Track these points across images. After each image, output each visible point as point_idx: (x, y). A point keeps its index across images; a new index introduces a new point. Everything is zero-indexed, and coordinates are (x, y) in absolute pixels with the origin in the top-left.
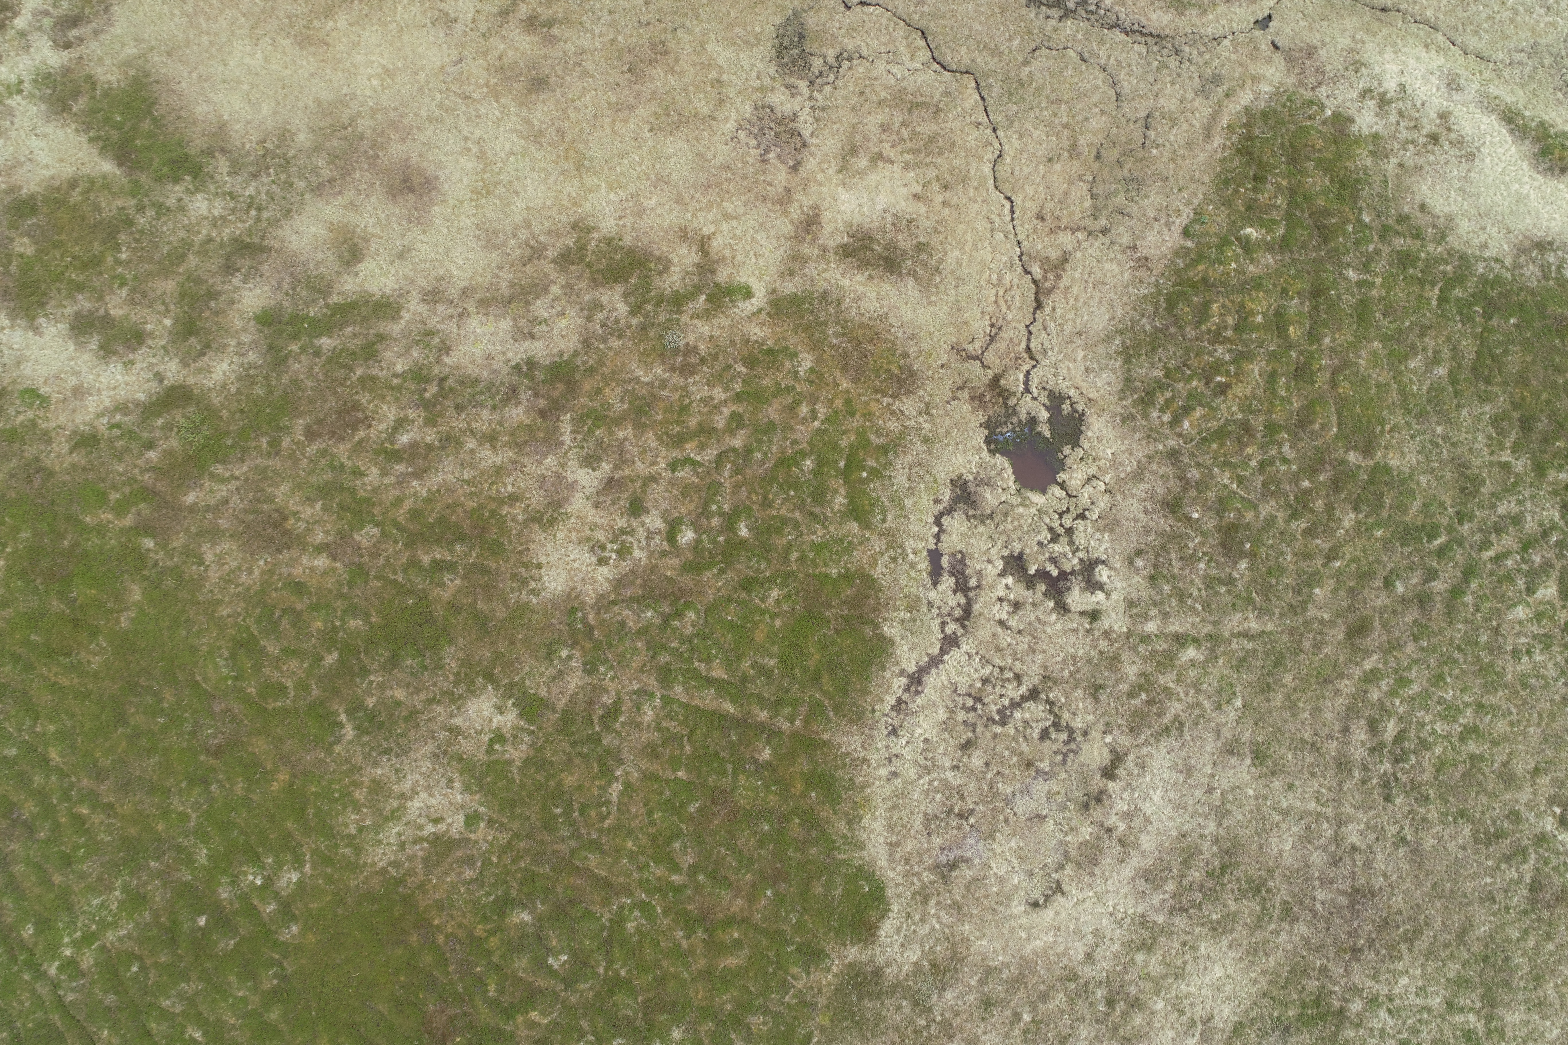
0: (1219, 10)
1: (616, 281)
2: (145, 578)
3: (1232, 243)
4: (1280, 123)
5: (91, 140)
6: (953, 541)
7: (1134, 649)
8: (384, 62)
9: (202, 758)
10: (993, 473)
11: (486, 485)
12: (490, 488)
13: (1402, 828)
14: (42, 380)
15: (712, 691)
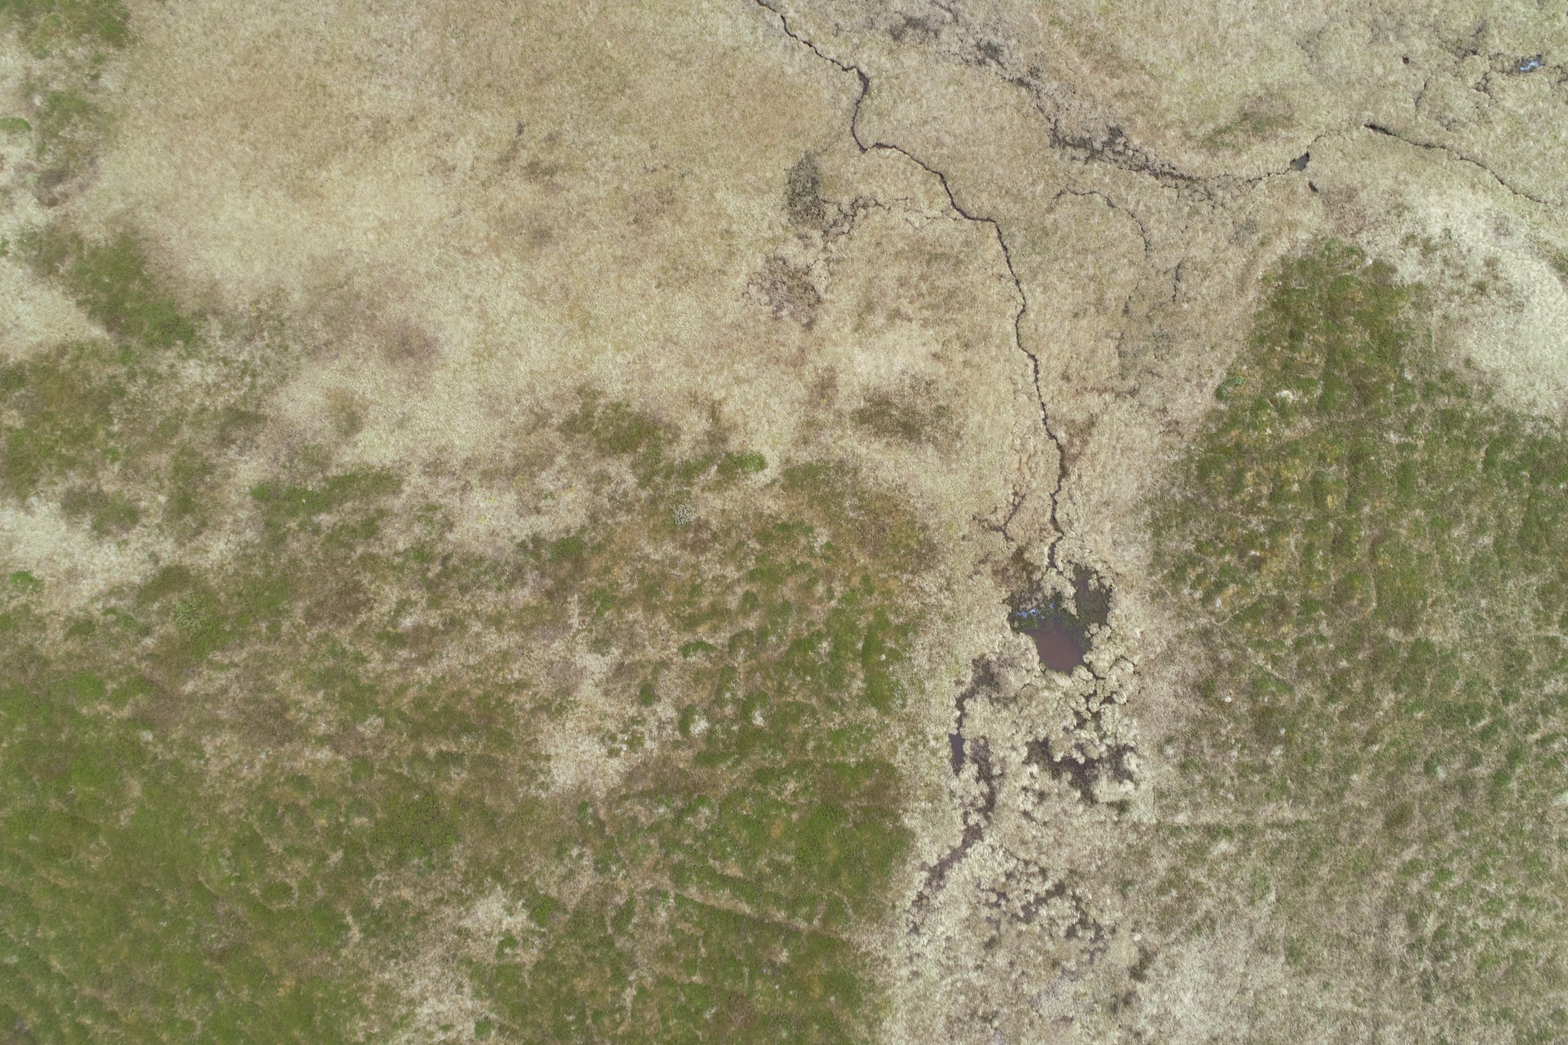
0: (1255, 149)
1: (624, 451)
2: (144, 773)
3: (1267, 406)
4: (1318, 273)
5: (79, 304)
6: (975, 727)
7: (1164, 842)
8: (380, 215)
9: (206, 963)
10: (1017, 654)
11: (492, 672)
12: (496, 675)
13: (1442, 1029)
14: (34, 563)
15: (728, 891)
